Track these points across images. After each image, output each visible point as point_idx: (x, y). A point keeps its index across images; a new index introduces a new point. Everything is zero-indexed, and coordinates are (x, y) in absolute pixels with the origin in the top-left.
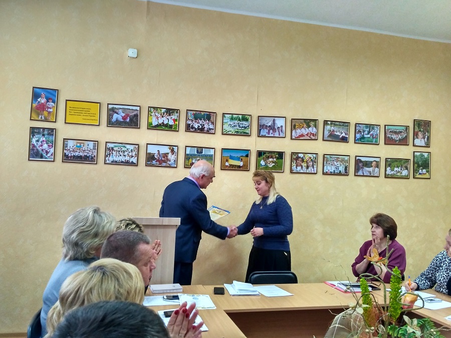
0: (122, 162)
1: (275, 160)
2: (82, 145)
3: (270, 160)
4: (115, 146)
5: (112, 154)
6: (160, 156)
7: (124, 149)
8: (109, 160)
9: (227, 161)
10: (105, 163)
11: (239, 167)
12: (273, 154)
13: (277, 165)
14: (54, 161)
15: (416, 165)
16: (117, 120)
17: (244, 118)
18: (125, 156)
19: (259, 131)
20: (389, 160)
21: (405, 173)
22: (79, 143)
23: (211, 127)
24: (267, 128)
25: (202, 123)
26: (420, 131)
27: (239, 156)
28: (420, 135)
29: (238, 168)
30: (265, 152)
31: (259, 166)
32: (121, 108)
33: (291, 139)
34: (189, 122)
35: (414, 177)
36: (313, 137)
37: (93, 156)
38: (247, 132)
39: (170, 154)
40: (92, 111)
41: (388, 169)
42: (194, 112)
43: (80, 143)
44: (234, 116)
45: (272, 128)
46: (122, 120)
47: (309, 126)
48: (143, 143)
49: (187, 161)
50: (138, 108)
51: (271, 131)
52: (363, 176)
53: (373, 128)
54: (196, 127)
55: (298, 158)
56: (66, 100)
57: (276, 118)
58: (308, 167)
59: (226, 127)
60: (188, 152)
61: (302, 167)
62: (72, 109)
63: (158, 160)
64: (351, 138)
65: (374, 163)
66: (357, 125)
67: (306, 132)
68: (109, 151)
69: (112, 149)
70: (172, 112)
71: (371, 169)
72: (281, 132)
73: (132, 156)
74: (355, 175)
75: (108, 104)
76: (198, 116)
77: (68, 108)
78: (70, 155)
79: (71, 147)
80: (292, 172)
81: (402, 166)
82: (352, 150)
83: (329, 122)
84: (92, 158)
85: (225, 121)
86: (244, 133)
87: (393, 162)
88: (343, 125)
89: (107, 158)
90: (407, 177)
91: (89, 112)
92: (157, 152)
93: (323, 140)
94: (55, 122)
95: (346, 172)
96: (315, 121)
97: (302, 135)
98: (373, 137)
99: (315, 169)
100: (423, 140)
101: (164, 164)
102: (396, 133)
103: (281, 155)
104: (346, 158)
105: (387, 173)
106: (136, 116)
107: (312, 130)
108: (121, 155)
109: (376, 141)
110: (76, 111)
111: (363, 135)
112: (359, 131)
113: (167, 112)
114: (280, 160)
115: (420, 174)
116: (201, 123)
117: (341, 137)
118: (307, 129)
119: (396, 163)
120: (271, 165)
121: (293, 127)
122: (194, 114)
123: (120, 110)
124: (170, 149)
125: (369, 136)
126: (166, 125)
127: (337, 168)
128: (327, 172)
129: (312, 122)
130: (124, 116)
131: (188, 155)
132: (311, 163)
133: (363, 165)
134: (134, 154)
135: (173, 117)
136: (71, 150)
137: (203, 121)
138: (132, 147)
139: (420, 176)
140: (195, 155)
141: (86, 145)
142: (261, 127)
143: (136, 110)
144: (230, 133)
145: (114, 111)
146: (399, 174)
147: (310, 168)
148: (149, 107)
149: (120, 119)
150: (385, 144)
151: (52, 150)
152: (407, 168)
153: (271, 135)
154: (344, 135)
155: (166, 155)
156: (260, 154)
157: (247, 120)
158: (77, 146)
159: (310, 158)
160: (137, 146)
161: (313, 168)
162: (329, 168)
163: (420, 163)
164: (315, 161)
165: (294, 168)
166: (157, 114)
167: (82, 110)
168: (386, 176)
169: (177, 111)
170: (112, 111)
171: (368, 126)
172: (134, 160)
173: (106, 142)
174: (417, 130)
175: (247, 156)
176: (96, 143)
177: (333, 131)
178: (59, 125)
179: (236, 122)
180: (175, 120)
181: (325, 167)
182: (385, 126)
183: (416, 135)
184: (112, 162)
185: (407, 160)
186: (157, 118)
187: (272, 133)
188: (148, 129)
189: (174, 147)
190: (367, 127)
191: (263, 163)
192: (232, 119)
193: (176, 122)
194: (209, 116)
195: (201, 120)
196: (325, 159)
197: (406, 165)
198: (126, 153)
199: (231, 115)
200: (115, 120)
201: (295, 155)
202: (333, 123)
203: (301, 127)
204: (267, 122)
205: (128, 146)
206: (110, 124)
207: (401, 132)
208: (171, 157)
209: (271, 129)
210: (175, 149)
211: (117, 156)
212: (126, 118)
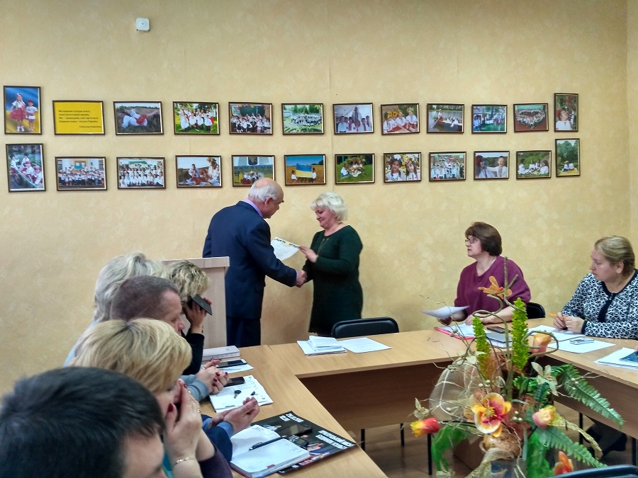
0: (143, 185)
1: (361, 166)
2: (83, 164)
3: (355, 166)
4: (131, 163)
5: (127, 175)
6: (196, 172)
7: (143, 166)
8: (123, 183)
9: (293, 172)
10: (119, 188)
11: (311, 180)
12: (358, 159)
13: (365, 174)
14: (45, 191)
15: (559, 158)
16: (130, 125)
17: (314, 109)
18: (146, 175)
19: (336, 126)
20: (522, 154)
21: (544, 170)
22: (77, 162)
23: (266, 125)
24: (348, 121)
25: (253, 120)
26: (564, 109)
27: (309, 165)
28: (564, 114)
29: (310, 182)
30: (346, 157)
31: (339, 177)
32: (133, 108)
33: (383, 134)
34: (235, 120)
35: (557, 176)
36: (412, 129)
37: (100, 179)
38: (319, 128)
39: (211, 168)
40: (91, 115)
41: (521, 166)
42: (240, 105)
43: (80, 162)
44: (299, 107)
45: (354, 120)
46: (137, 124)
47: (406, 114)
48: (170, 157)
49: (236, 178)
50: (158, 105)
51: (353, 125)
52: (487, 179)
53: (497, 111)
54: (245, 127)
55: (393, 161)
56: (54, 101)
57: (358, 106)
58: (408, 173)
59: (287, 123)
60: (236, 164)
61: (400, 173)
62: (62, 113)
63: (194, 179)
64: (467, 128)
65: (501, 159)
66: (475, 107)
67: (402, 122)
68: (123, 170)
69: (127, 166)
70: (208, 108)
71: (496, 169)
72: (367, 126)
73: (157, 176)
74: (475, 179)
75: (114, 102)
76: (246, 109)
77: (57, 113)
78: (67, 180)
79: (68, 169)
80: (385, 181)
81: (539, 160)
82: (469, 143)
83: (435, 106)
84: (100, 182)
85: (285, 115)
86: (315, 130)
87: (527, 157)
88: (454, 109)
89: (121, 181)
90: (547, 177)
91: (88, 117)
92: (191, 167)
93: (428, 132)
94: (41, 134)
95: (462, 175)
96: (414, 105)
97: (398, 128)
98: (497, 123)
99: (419, 174)
100: (568, 122)
101: (204, 184)
102: (529, 114)
103: (369, 159)
104: (461, 156)
105: (520, 172)
106: (157, 116)
107: (411, 119)
108: (140, 175)
109: (502, 129)
110: (68, 117)
111: (484, 121)
112: (478, 117)
113: (200, 108)
114: (369, 166)
115: (565, 170)
116: (251, 120)
117: (452, 126)
118: (403, 118)
119: (531, 158)
120: (356, 174)
121: (384, 117)
122: (240, 108)
123: (133, 110)
124: (210, 161)
125: (491, 122)
126: (202, 127)
127: (449, 171)
128: (435, 178)
129: (410, 108)
130: (140, 118)
131: (236, 168)
132: (413, 167)
133: (485, 164)
134: (158, 171)
135: (210, 114)
136: (67, 172)
137: (254, 117)
138: (155, 163)
139: (566, 174)
140: (246, 167)
141: (89, 165)
142: (338, 120)
143: (156, 108)
144: (294, 131)
145: (123, 112)
146: (536, 173)
147: (411, 174)
148: (174, 102)
149: (134, 122)
150: (515, 132)
151: (41, 175)
152: (546, 164)
153: (353, 131)
154: (456, 122)
155: (205, 170)
156: (340, 159)
157: (317, 111)
158: (76, 167)
159: (411, 159)
160: (162, 161)
161: (416, 173)
162: (438, 173)
163: (565, 155)
164: (417, 164)
165: (388, 175)
166: (186, 112)
167: (77, 113)
168: (519, 177)
169: (214, 105)
170: (120, 113)
171: (489, 107)
172: (160, 181)
173: (117, 158)
174: (559, 108)
175: (321, 163)
176: (103, 160)
177: (441, 118)
178: (47, 138)
179: (302, 115)
180: (213, 119)
181: (432, 171)
182: (514, 105)
183: (557, 116)
184: (129, 185)
185: (547, 152)
186: (188, 117)
187: (354, 128)
188: (175, 134)
189: (216, 158)
190: (488, 110)
191: (344, 171)
192: (295, 111)
193: (215, 122)
194: (261, 110)
195: (251, 115)
196: (432, 159)
197: (545, 159)
198: (147, 172)
199: (293, 106)
200: (127, 125)
201: (389, 157)
202: (440, 106)
203: (395, 116)
204: (347, 111)
205: (149, 162)
206: (120, 130)
207: (537, 113)
208: (213, 173)
209: (353, 122)
210: (218, 161)
211: (135, 177)
212: (143, 121)
